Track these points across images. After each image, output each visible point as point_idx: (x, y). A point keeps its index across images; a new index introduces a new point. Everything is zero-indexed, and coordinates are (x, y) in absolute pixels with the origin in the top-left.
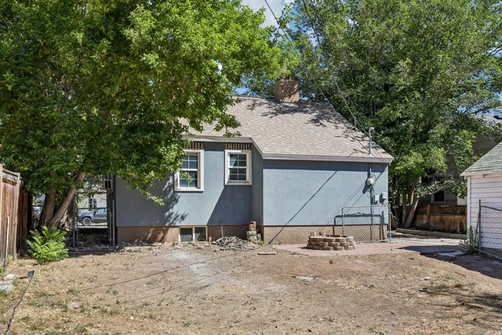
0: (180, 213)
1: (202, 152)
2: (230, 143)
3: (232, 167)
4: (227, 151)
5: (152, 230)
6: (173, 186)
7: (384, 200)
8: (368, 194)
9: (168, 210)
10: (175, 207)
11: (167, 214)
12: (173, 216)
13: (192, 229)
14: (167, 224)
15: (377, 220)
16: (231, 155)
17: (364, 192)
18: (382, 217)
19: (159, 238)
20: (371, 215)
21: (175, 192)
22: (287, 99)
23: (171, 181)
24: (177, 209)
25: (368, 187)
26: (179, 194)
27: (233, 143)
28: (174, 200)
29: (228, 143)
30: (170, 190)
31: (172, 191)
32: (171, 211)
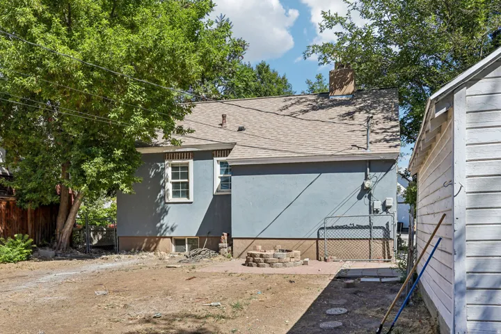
0: (170, 225)
1: (191, 162)
2: (219, 150)
3: (222, 175)
4: (216, 159)
5: (146, 240)
6: (163, 198)
7: (390, 207)
8: (365, 200)
9: (160, 221)
10: (165, 218)
11: (158, 225)
12: (164, 226)
13: (184, 240)
14: (158, 235)
15: (379, 234)
16: (222, 163)
17: (360, 197)
18: (386, 230)
19: (152, 248)
20: (369, 227)
21: (166, 203)
22: (337, 92)
23: (162, 192)
24: (167, 221)
25: (365, 192)
26: (169, 205)
27: (222, 150)
28: (165, 212)
29: (216, 150)
30: (161, 201)
31: (163, 203)
32: (162, 221)
